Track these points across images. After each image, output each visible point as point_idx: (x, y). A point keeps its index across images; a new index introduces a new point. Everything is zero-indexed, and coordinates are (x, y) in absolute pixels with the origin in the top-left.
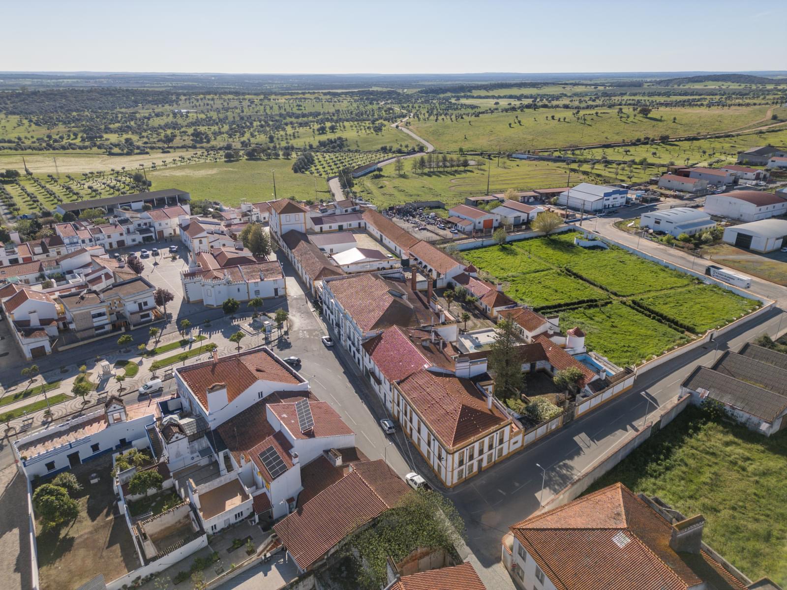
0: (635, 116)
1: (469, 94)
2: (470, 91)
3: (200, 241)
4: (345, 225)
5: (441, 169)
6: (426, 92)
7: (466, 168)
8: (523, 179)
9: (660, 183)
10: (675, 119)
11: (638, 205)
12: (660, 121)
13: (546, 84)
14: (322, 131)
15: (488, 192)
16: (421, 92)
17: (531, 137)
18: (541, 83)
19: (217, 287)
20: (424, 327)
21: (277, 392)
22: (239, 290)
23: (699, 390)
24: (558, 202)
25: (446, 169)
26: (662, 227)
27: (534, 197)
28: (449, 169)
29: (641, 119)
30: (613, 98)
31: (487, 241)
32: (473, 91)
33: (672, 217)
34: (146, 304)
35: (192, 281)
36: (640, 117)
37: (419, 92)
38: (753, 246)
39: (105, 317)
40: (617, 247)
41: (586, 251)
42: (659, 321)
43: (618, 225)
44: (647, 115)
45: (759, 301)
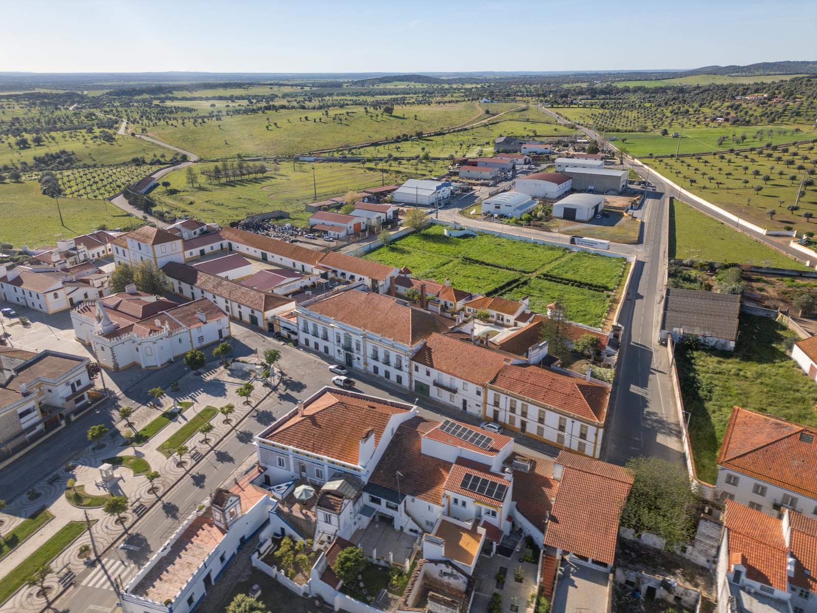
0: (382, 114)
1: (170, 95)
2: (170, 92)
3: (55, 294)
4: (207, 249)
5: (239, 178)
6: (117, 94)
7: (265, 175)
8: (333, 181)
9: (461, 174)
10: (416, 116)
11: (461, 195)
12: (403, 118)
13: (251, 84)
14: (23, 145)
15: (316, 197)
16: (110, 94)
17: (298, 139)
18: (246, 84)
19: (160, 343)
20: (452, 329)
21: (402, 424)
22: (180, 340)
23: (675, 329)
24: (393, 200)
25: (244, 177)
26: (503, 210)
27: (368, 197)
28: (246, 177)
29: (388, 117)
30: (327, 98)
31: (373, 244)
32: (174, 92)
33: (508, 201)
34: (79, 383)
35: (120, 341)
36: (386, 116)
37: (107, 93)
38: (577, 217)
39: (35, 413)
40: (482, 234)
41: (462, 240)
42: (578, 286)
43: (462, 213)
44: (391, 113)
45: (623, 258)
